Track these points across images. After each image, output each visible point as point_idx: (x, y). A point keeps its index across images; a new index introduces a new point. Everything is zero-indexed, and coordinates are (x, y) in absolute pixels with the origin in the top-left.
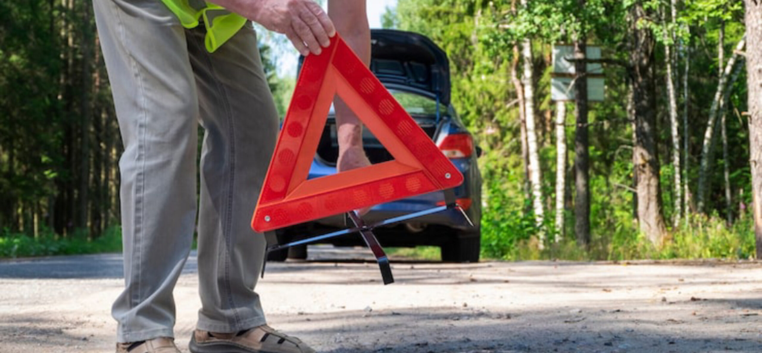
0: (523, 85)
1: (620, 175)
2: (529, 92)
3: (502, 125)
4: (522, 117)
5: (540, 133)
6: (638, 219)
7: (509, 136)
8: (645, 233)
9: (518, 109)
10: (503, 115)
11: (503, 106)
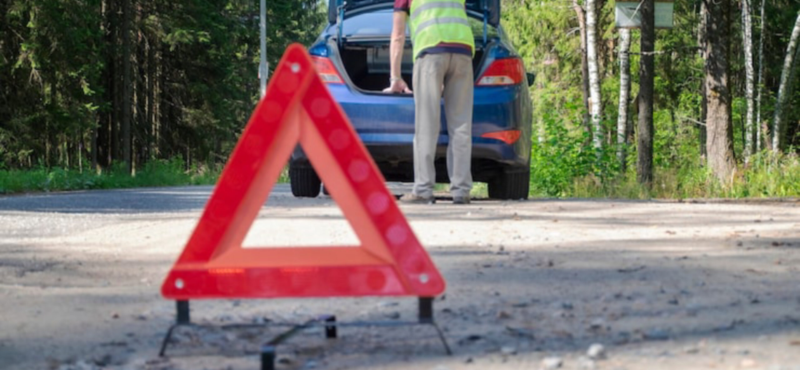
0: (584, 12)
1: (687, 109)
2: (591, 20)
3: (561, 55)
4: (583, 46)
5: (601, 63)
6: (706, 155)
7: (568, 67)
8: (713, 170)
9: (578, 38)
10: (562, 44)
11: (563, 34)
